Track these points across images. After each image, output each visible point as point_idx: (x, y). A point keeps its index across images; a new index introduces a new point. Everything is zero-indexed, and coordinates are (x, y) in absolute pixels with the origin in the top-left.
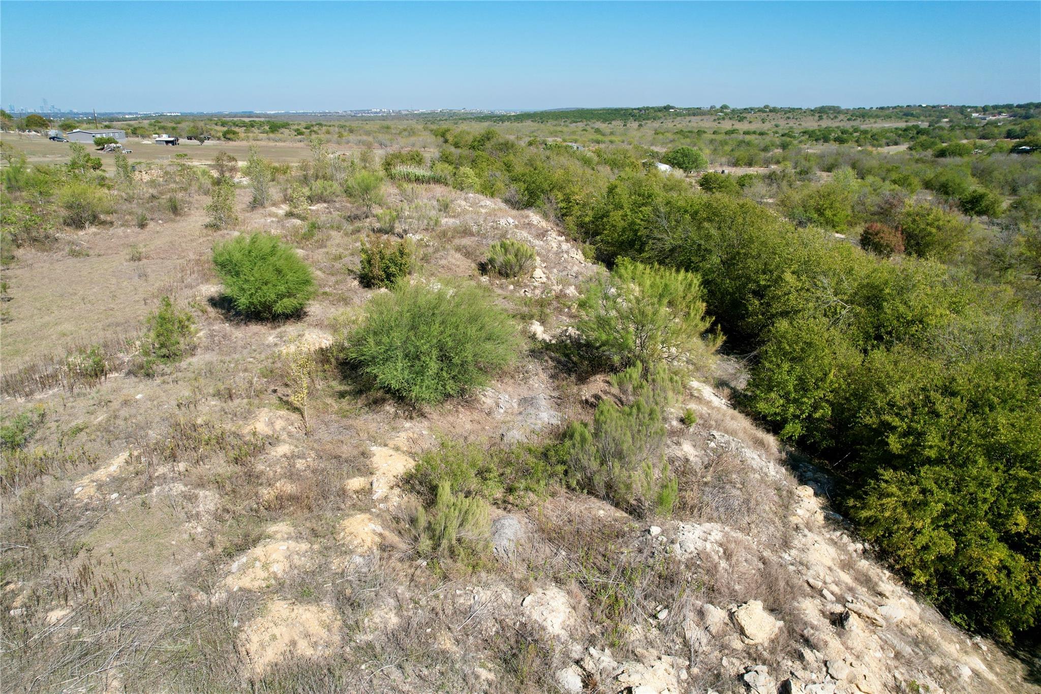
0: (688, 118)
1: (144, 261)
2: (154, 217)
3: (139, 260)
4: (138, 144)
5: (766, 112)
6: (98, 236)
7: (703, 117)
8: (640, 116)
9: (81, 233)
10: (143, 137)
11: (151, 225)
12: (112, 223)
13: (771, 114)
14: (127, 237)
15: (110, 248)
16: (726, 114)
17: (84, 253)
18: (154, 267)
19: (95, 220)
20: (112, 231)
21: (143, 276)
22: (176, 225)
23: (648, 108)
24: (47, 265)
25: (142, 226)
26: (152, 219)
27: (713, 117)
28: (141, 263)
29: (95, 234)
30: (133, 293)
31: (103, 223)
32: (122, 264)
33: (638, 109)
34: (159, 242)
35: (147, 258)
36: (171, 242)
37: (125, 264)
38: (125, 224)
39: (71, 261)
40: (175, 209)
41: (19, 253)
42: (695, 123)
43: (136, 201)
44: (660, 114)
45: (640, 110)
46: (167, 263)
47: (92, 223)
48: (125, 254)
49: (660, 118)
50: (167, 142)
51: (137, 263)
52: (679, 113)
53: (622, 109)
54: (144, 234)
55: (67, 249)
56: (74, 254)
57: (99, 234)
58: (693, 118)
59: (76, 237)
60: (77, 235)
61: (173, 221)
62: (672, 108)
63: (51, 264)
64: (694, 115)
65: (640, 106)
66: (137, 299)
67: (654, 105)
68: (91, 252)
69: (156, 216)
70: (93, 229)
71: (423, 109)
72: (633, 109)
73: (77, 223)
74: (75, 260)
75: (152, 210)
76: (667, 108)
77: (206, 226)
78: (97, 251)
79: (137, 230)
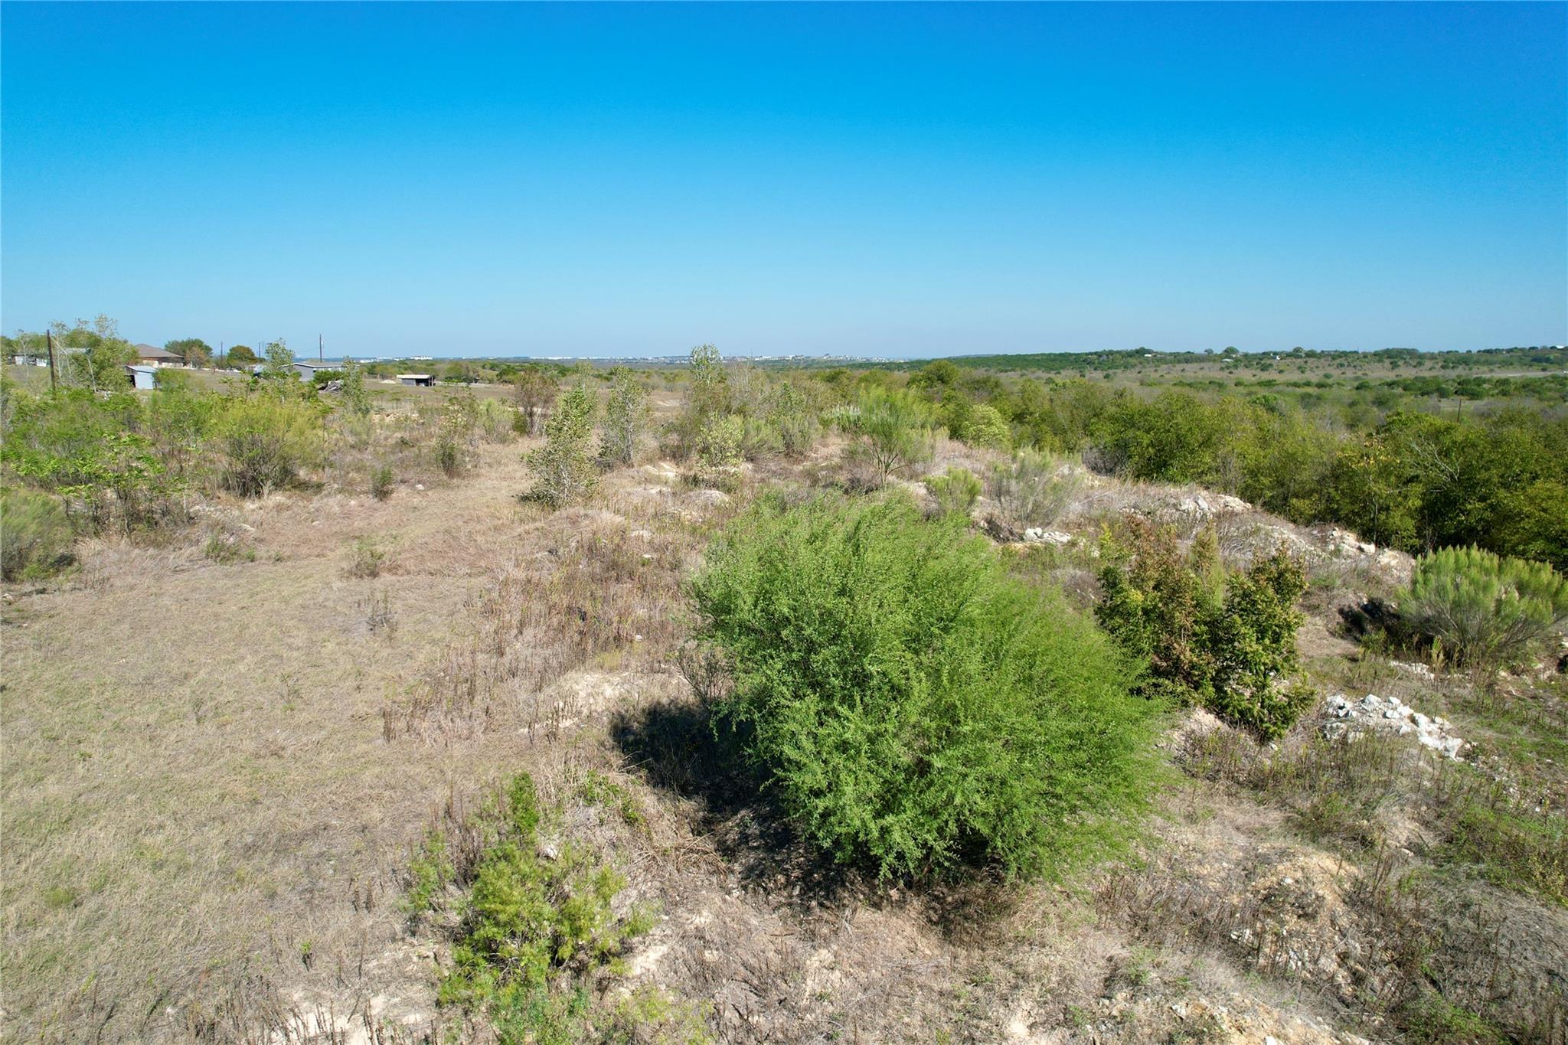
0: (1179, 367)
1: (386, 578)
2: (407, 476)
3: (374, 574)
4: (377, 383)
5: (1301, 357)
6: (286, 514)
7: (1202, 365)
8: (1100, 363)
9: (250, 505)
10: (384, 377)
11: (401, 493)
12: (319, 487)
13: (1310, 360)
14: (347, 515)
15: (307, 541)
16: (1237, 360)
17: (244, 552)
18: (411, 598)
19: (286, 479)
20: (316, 502)
21: (381, 623)
22: (452, 494)
23: (1111, 353)
24: (147, 581)
25: (382, 493)
26: (403, 482)
27: (1218, 365)
28: (379, 583)
29: (279, 508)
30: (350, 683)
31: (302, 486)
32: (328, 585)
33: (1096, 353)
34: (419, 531)
35: (393, 569)
36: (447, 531)
37: (337, 584)
38: (348, 489)
39: (210, 574)
40: (449, 462)
41: (89, 548)
42: (1191, 371)
43: (371, 449)
44: (1132, 361)
45: (1099, 355)
46: (445, 585)
47: (278, 485)
48: (341, 555)
49: (1134, 366)
50: (419, 381)
51: (366, 584)
52: (1160, 359)
53: (1070, 355)
54: (385, 513)
55: (206, 542)
56: (220, 554)
57: (288, 508)
58: (1187, 366)
59: (237, 513)
60: (241, 508)
61: (446, 486)
62: (1149, 352)
63: (159, 578)
64: (1187, 361)
65: (1099, 350)
66: (362, 709)
67: (1120, 349)
68: (261, 551)
69: (410, 475)
70: (279, 498)
71: (769, 354)
72: (1087, 354)
73: (248, 486)
74: (218, 569)
75: (403, 464)
76: (1141, 352)
77: (525, 499)
78: (273, 551)
79: (371, 501)
